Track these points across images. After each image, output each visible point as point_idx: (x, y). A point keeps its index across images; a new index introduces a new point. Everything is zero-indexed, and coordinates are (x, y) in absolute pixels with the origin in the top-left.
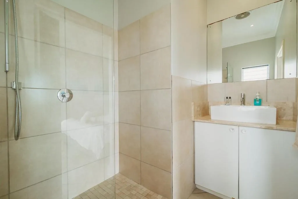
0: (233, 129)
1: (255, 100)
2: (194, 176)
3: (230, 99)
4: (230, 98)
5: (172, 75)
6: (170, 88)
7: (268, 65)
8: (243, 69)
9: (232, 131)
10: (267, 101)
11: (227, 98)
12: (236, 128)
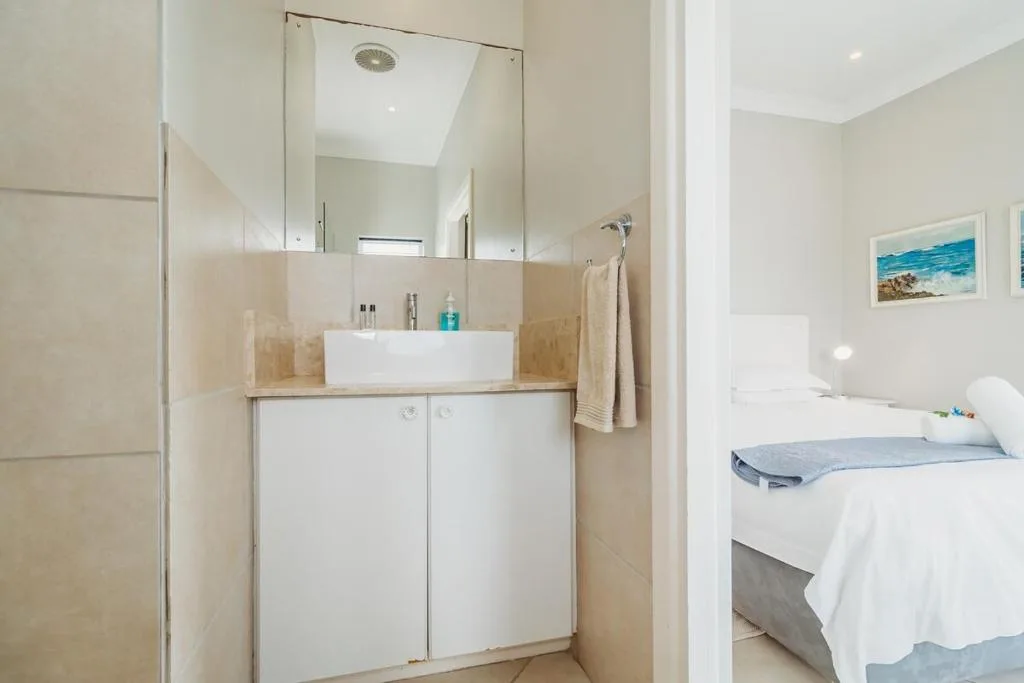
0: (412, 410)
1: (444, 318)
2: (254, 655)
3: (373, 313)
4: (373, 308)
5: (166, 120)
6: (155, 199)
7: (420, 241)
8: (361, 239)
9: (408, 415)
10: (467, 321)
11: (363, 308)
12: (418, 402)
